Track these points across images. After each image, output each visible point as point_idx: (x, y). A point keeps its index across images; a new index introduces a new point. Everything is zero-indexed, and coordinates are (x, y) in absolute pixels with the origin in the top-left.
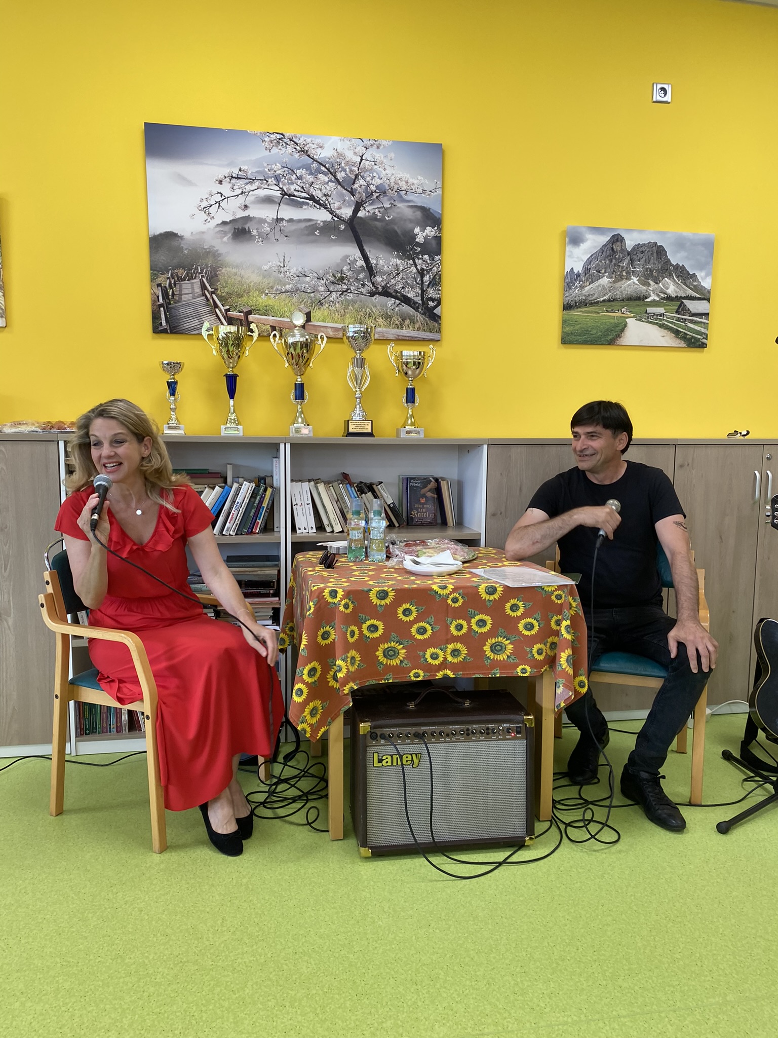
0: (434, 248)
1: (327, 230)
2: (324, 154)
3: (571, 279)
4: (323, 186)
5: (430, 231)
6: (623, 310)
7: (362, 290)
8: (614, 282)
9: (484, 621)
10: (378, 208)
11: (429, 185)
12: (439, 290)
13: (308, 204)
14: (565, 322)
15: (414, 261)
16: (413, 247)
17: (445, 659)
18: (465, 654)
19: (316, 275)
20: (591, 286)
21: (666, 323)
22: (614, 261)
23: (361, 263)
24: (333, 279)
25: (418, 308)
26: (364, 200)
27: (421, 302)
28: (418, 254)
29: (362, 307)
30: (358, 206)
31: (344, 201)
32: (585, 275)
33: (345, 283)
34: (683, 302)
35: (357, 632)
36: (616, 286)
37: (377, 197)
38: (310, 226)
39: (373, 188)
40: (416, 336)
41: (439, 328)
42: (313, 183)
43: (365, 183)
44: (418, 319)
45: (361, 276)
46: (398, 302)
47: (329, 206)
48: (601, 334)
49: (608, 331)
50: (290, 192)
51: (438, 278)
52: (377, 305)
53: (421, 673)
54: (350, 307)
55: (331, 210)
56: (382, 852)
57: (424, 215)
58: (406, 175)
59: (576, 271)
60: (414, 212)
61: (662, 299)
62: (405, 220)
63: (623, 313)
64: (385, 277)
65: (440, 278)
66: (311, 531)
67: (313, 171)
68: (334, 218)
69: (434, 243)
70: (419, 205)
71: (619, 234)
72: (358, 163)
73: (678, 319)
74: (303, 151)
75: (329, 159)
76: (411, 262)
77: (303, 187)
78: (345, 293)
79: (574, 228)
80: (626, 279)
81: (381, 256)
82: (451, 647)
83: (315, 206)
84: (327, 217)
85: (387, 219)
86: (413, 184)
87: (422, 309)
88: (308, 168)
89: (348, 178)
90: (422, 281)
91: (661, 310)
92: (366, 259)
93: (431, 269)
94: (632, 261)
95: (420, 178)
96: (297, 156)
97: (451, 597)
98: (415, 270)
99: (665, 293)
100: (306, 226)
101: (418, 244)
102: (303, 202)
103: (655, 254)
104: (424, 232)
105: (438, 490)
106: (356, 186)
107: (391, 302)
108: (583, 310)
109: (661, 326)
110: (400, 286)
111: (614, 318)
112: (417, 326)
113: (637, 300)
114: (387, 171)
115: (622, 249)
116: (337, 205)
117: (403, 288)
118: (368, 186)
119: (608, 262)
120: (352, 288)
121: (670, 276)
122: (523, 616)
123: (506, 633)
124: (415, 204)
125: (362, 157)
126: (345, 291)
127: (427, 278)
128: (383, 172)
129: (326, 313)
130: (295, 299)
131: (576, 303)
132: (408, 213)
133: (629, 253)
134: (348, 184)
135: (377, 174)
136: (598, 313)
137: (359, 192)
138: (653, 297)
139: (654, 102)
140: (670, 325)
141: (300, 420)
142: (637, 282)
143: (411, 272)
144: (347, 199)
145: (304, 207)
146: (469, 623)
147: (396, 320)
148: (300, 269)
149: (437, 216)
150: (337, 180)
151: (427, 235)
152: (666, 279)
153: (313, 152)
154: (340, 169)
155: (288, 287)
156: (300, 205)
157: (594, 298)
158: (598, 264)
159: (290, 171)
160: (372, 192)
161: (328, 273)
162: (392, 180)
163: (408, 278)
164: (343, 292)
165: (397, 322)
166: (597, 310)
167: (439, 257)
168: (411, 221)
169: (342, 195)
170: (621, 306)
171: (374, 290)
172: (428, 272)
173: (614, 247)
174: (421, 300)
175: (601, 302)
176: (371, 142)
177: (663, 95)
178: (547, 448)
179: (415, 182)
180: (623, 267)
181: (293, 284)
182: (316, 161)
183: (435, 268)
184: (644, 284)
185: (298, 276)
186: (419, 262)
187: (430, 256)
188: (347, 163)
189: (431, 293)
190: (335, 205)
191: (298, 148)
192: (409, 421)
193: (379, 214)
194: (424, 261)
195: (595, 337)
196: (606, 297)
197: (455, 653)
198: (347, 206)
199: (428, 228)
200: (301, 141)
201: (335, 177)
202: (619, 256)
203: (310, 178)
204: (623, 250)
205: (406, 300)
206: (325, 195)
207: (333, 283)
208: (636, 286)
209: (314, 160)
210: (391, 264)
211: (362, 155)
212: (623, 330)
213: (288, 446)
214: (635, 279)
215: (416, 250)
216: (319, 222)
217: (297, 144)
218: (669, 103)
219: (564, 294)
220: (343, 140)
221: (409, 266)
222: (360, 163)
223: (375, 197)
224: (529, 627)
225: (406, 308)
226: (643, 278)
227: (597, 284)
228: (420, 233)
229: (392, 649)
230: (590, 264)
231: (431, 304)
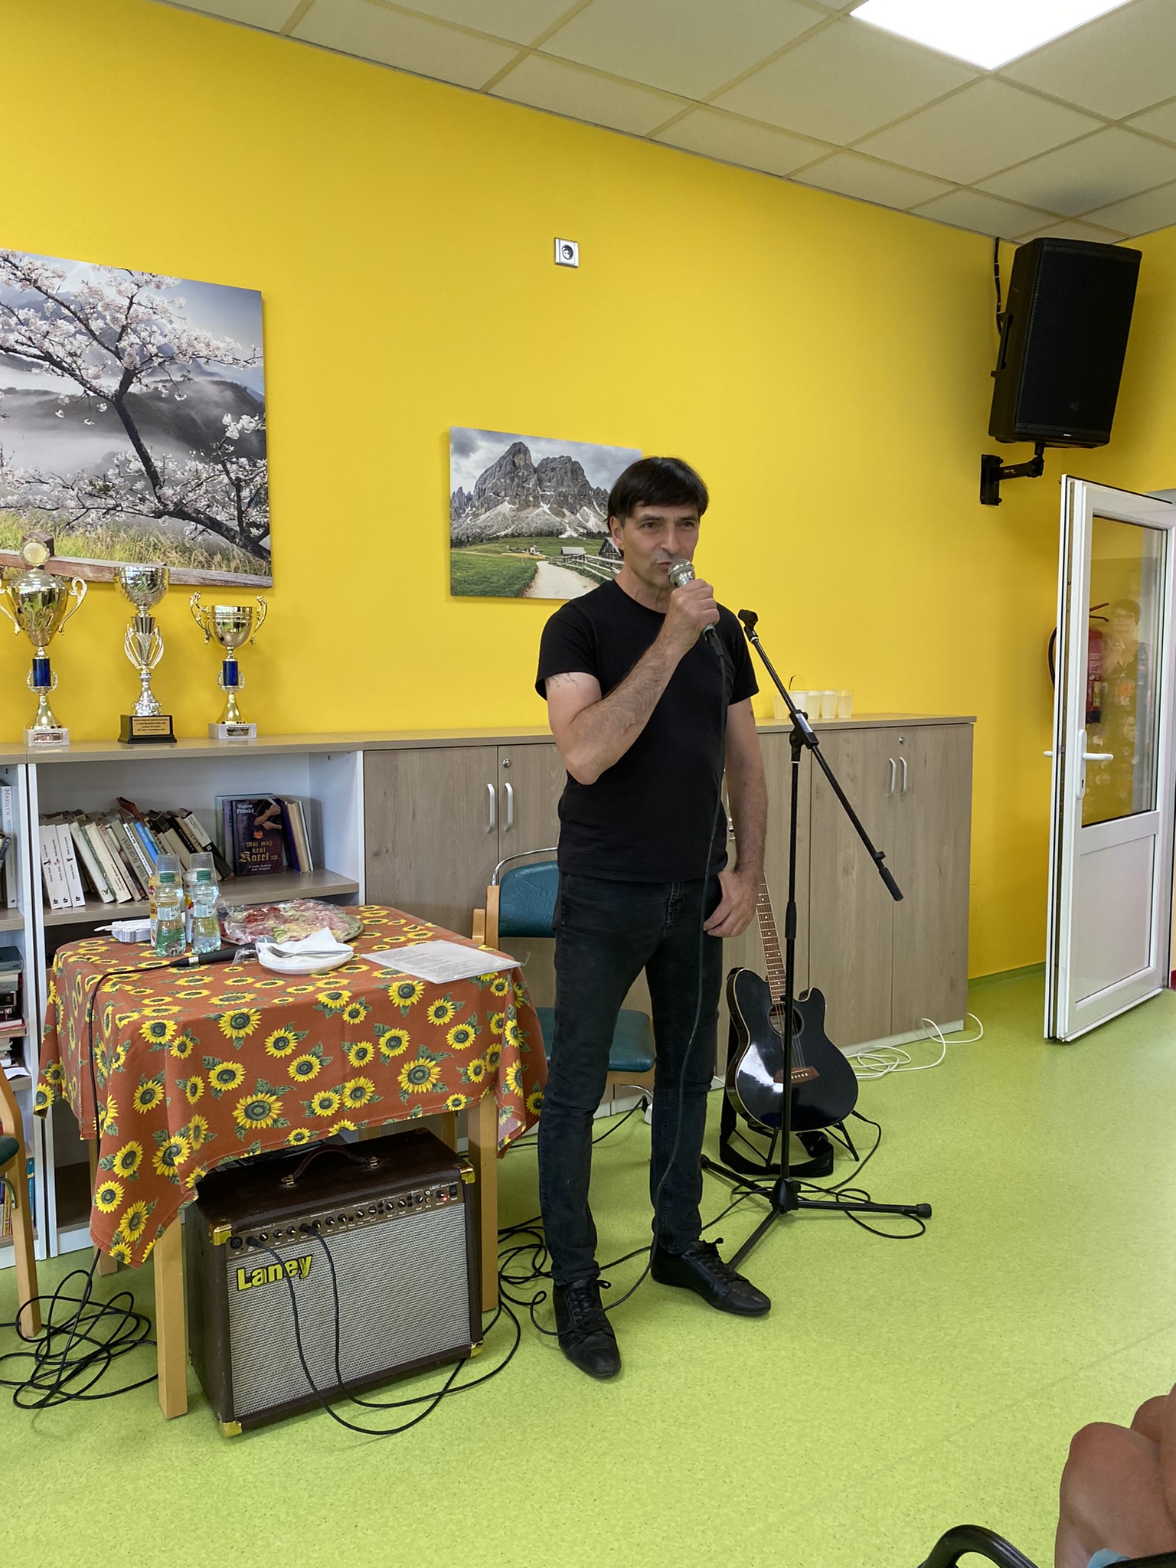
0: (256, 447)
1: (78, 411)
2: (68, 287)
3: (459, 504)
4: (65, 338)
5: (247, 422)
6: (532, 549)
7: (140, 507)
8: (518, 510)
9: (398, 1038)
10: (161, 381)
11: (243, 352)
12: (267, 511)
13: (41, 366)
14: (454, 565)
15: (224, 466)
16: (222, 445)
17: (342, 1104)
18: (372, 1092)
19: (61, 481)
20: (488, 514)
21: (588, 569)
22: (516, 480)
23: (137, 465)
24: (90, 488)
25: (234, 537)
26: (138, 366)
27: (238, 529)
28: (230, 455)
29: (141, 535)
30: (129, 376)
31: (105, 366)
32: (479, 498)
33: (111, 496)
34: (607, 541)
35: (201, 1085)
36: (521, 516)
37: (160, 364)
38: (45, 402)
39: (153, 350)
40: (233, 580)
41: (270, 569)
42: (48, 332)
43: (138, 341)
44: (235, 553)
45: (139, 485)
46: (200, 527)
47: (78, 372)
48: (504, 582)
49: (514, 578)
50: (7, 345)
51: (263, 493)
52: (166, 531)
53: (306, 1132)
54: (122, 534)
55: (83, 379)
56: (257, 1422)
57: (237, 397)
58: (205, 334)
59: (466, 492)
60: (222, 392)
61: (580, 535)
62: (208, 403)
63: (532, 554)
64: (178, 489)
65: (266, 493)
66: (76, 904)
67: (48, 314)
68: (88, 392)
69: (255, 440)
70: (229, 380)
71: (521, 443)
72: (126, 307)
73: (603, 564)
74: (29, 280)
75: (76, 297)
76: (220, 467)
77: (30, 339)
78: (112, 512)
79: (461, 430)
80: (534, 506)
81: (170, 456)
82: (350, 1085)
83: (53, 370)
84: (78, 390)
85: (178, 399)
86: (218, 348)
87: (240, 540)
88: (39, 308)
89: (109, 331)
90: (239, 497)
91: (580, 550)
92: (146, 459)
93: (252, 480)
94: (540, 481)
95: (228, 339)
96: (18, 286)
97: (349, 1008)
98: (226, 480)
99: (585, 528)
100: (40, 402)
101: (230, 441)
102: (32, 362)
103: (569, 474)
104: (238, 423)
105: (283, 818)
106: (123, 344)
107: (189, 527)
108: (478, 547)
109: (582, 572)
110: (204, 503)
111: (519, 560)
112: (233, 565)
113: (548, 535)
114: (174, 325)
115: (526, 464)
116: (92, 371)
117: (209, 506)
118: (144, 345)
119: (508, 481)
120: (124, 504)
121: (590, 504)
122: (454, 1022)
123: (429, 1051)
124: (223, 380)
125: (131, 299)
126: (113, 509)
127: (246, 493)
128: (168, 325)
129: (80, 542)
130: (24, 519)
131: (468, 537)
132: (212, 392)
133: (535, 471)
134: (110, 340)
135: (159, 328)
136: (499, 553)
137: (129, 354)
138: (570, 533)
139: (557, 264)
140: (593, 571)
141: (44, 720)
142: (548, 511)
143: (221, 482)
144: (110, 363)
145: (34, 370)
146: (376, 1045)
147: (200, 555)
148: (31, 471)
149: (259, 400)
150: (91, 332)
151: (243, 428)
152: (585, 508)
153: (48, 283)
154: (95, 315)
155: (11, 499)
156: (27, 367)
157: (491, 532)
158: (495, 484)
159: (6, 310)
160: (151, 356)
161: (82, 479)
162: (184, 340)
163: (215, 491)
164: (109, 509)
165: (201, 558)
166: (499, 549)
167: (264, 461)
168: (217, 405)
169: (101, 357)
170: (528, 543)
171: (161, 508)
172: (248, 484)
173: (516, 461)
174: (239, 525)
175: (502, 538)
176: (145, 277)
177: (568, 256)
178: (449, 752)
179: (222, 345)
180: (529, 489)
181: (20, 494)
182: (53, 298)
183: (258, 478)
184: (557, 515)
185: (29, 482)
186: (232, 468)
187: (249, 460)
188: (107, 306)
189: (254, 515)
190: (89, 371)
191: (19, 273)
192: (231, 714)
193: (164, 391)
194: (241, 467)
195: (497, 587)
196: (509, 531)
197: (357, 1093)
198: (111, 375)
199: (244, 417)
200: (24, 264)
201: (87, 326)
202: (523, 473)
203: (44, 326)
204: (528, 465)
205: (215, 525)
206: (70, 354)
207: (90, 495)
208: (547, 517)
209: (49, 297)
210: (187, 468)
211: (133, 297)
212: (532, 578)
213: (33, 769)
214: (545, 507)
215: (227, 449)
216: (62, 397)
217: (17, 268)
218: (576, 267)
219: (451, 525)
220: (99, 269)
221: (217, 473)
222: (129, 309)
223: (156, 364)
224: (462, 1037)
225: (214, 537)
226: (555, 506)
227: (496, 512)
228: (232, 424)
229: (260, 1104)
230: (485, 482)
231: (255, 532)
